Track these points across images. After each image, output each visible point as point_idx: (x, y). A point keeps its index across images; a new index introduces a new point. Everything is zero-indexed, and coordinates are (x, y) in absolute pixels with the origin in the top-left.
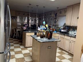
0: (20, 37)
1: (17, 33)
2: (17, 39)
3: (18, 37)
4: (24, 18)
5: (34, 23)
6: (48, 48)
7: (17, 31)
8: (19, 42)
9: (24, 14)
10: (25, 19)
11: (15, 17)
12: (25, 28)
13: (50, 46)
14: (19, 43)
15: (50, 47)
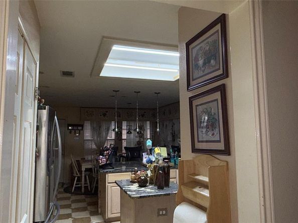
0: (91, 190)
1: (83, 175)
2: (83, 197)
3: (86, 187)
4: (104, 127)
5: (138, 139)
6: (159, 215)
7: (83, 169)
8: (90, 204)
9: (105, 115)
10: (108, 130)
11: (78, 125)
12: (103, 160)
13: (166, 209)
14: (89, 208)
15: (164, 212)
